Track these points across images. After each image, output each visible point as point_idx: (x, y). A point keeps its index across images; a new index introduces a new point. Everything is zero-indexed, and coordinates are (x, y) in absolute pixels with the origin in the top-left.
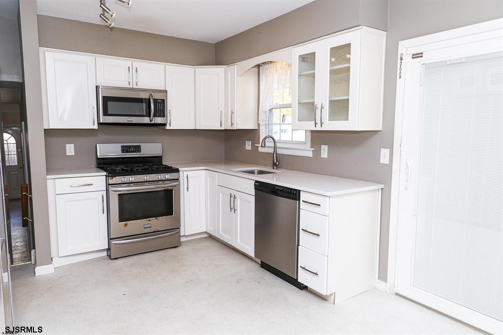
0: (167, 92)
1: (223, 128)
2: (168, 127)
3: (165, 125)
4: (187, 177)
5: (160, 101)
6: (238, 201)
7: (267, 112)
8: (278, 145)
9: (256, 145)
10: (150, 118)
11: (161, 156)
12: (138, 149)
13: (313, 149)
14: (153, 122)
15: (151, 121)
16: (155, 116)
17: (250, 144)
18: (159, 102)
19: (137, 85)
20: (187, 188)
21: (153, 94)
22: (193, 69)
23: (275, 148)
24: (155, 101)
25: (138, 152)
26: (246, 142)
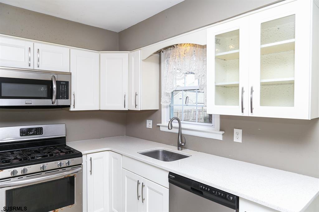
0: (71, 75)
1: (126, 109)
2: (72, 109)
3: (69, 106)
4: (91, 160)
5: (64, 83)
6: (147, 190)
7: (170, 94)
8: (183, 126)
9: (158, 124)
10: (52, 100)
11: (65, 137)
12: (39, 131)
13: (223, 132)
14: (55, 104)
15: (52, 103)
16: (57, 98)
17: (151, 123)
18: (62, 84)
19: (38, 67)
20: (91, 171)
21: (56, 76)
22: (98, 54)
23: (180, 128)
24: (58, 83)
25: (39, 134)
26: (147, 120)
